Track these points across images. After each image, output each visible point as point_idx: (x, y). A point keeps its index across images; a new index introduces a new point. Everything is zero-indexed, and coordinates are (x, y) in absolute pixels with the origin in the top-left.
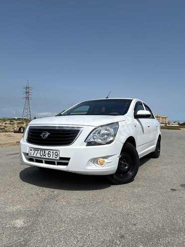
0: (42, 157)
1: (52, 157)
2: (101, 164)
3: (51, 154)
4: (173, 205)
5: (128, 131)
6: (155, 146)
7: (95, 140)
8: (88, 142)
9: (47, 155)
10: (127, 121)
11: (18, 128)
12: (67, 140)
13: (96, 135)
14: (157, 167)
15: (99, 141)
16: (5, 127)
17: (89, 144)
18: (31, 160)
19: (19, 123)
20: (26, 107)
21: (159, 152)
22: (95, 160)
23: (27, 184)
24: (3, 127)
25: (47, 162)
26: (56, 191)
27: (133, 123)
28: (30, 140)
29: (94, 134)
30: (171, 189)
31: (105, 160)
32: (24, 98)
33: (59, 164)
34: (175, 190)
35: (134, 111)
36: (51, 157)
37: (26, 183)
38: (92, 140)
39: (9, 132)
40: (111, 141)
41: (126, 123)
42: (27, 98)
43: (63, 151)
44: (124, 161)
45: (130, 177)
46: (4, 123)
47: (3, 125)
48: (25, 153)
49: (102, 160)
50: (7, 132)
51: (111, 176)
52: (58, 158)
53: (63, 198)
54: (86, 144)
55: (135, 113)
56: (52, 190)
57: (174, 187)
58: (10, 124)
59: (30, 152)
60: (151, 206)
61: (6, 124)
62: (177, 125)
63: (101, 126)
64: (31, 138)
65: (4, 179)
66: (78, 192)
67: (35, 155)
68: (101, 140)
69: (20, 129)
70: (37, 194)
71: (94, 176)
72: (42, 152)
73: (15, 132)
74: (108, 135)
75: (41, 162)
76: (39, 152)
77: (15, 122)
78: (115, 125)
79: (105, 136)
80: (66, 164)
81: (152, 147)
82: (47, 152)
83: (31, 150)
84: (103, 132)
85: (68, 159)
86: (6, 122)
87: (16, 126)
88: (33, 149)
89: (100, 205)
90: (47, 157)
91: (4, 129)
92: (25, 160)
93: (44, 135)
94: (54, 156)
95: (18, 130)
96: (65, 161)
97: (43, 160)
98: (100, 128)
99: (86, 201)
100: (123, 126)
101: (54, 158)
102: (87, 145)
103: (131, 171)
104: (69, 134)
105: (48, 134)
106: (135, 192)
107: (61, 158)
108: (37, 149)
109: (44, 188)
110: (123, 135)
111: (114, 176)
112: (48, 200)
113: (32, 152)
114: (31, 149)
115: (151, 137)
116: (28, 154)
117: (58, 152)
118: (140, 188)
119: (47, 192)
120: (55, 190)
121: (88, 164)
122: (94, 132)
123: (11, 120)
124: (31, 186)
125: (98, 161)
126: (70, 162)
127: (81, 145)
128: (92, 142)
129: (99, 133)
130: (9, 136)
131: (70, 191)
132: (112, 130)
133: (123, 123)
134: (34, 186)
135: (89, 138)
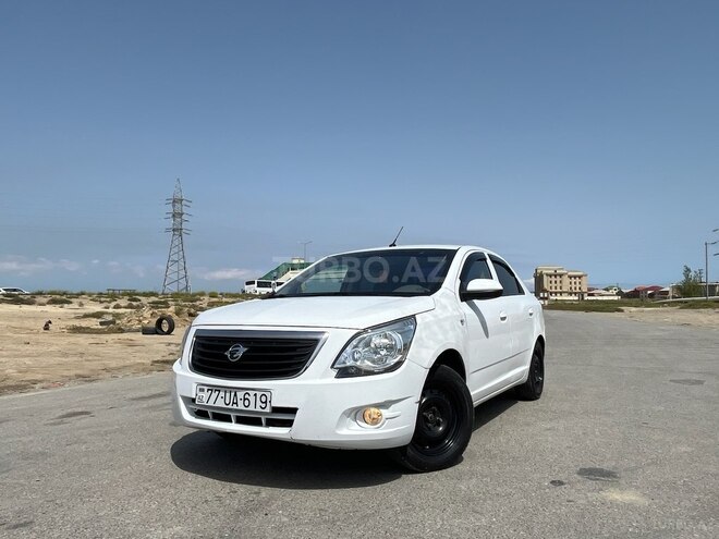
0: (230, 406)
1: (255, 407)
2: (375, 421)
3: (252, 399)
4: (547, 520)
5: (441, 337)
6: (527, 367)
7: (358, 363)
8: (340, 369)
9: (240, 403)
10: (438, 311)
11: (154, 321)
12: (290, 365)
13: (360, 350)
14: (528, 425)
15: (367, 364)
16: (117, 316)
17: (344, 373)
18: (201, 414)
19: (155, 305)
20: (175, 258)
21: (540, 384)
22: (358, 413)
23: (191, 476)
24: (110, 318)
25: (240, 420)
26: (266, 492)
27: (456, 313)
28: (199, 365)
29: (356, 347)
30: (553, 482)
31: (383, 411)
32: (167, 230)
33: (271, 423)
34: (561, 483)
35: (459, 281)
36: (251, 408)
37: (190, 474)
38: (350, 363)
39: (130, 331)
40: (398, 364)
41: (435, 316)
42: (178, 231)
43: (281, 391)
44: (434, 413)
45: (449, 453)
46: (114, 304)
47: (111, 310)
48: (184, 398)
49: (376, 410)
50: (121, 331)
51: (402, 450)
52: (268, 410)
53: (283, 507)
54: (334, 373)
55: (463, 287)
56: (256, 488)
57: (562, 477)
58: (130, 307)
59: (200, 394)
60: (493, 523)
61: (117, 307)
62: (616, 298)
63: (374, 328)
64: (200, 360)
65: (134, 465)
66: (318, 492)
67: (211, 403)
68: (373, 362)
69: (159, 322)
70: (219, 498)
71: (356, 450)
72: (228, 395)
73: (146, 331)
74: (390, 348)
75: (227, 419)
76: (222, 394)
77: (144, 300)
78: (407, 324)
79: (383, 353)
80: (289, 424)
81: (519, 372)
82: (240, 395)
83: (201, 390)
84: (377, 341)
85: (293, 411)
86: (119, 302)
87: (147, 313)
88: (206, 388)
89: (371, 522)
90: (241, 407)
91: (113, 322)
92: (187, 416)
93: (232, 354)
94: (259, 403)
95: (153, 324)
96: (285, 416)
97: (233, 415)
98: (370, 333)
99: (336, 513)
100: (427, 326)
101: (258, 409)
102: (337, 377)
103: (454, 438)
104: (294, 349)
105: (242, 350)
106: (460, 490)
107: (276, 410)
108: (218, 389)
109: (235, 485)
110: (427, 347)
111: (409, 450)
112: (246, 513)
113: (205, 395)
114: (202, 387)
115: (511, 345)
116: (194, 400)
117: (268, 394)
118: (474, 481)
119: (242, 493)
120: (263, 489)
121: (340, 424)
122: (354, 343)
123: (132, 296)
124: (202, 480)
125: (367, 413)
126: (298, 419)
127: (324, 376)
128: (351, 367)
129: (368, 345)
130: (131, 344)
131: (300, 492)
132: (398, 338)
133: (429, 317)
134: (211, 480)
135: (342, 358)
